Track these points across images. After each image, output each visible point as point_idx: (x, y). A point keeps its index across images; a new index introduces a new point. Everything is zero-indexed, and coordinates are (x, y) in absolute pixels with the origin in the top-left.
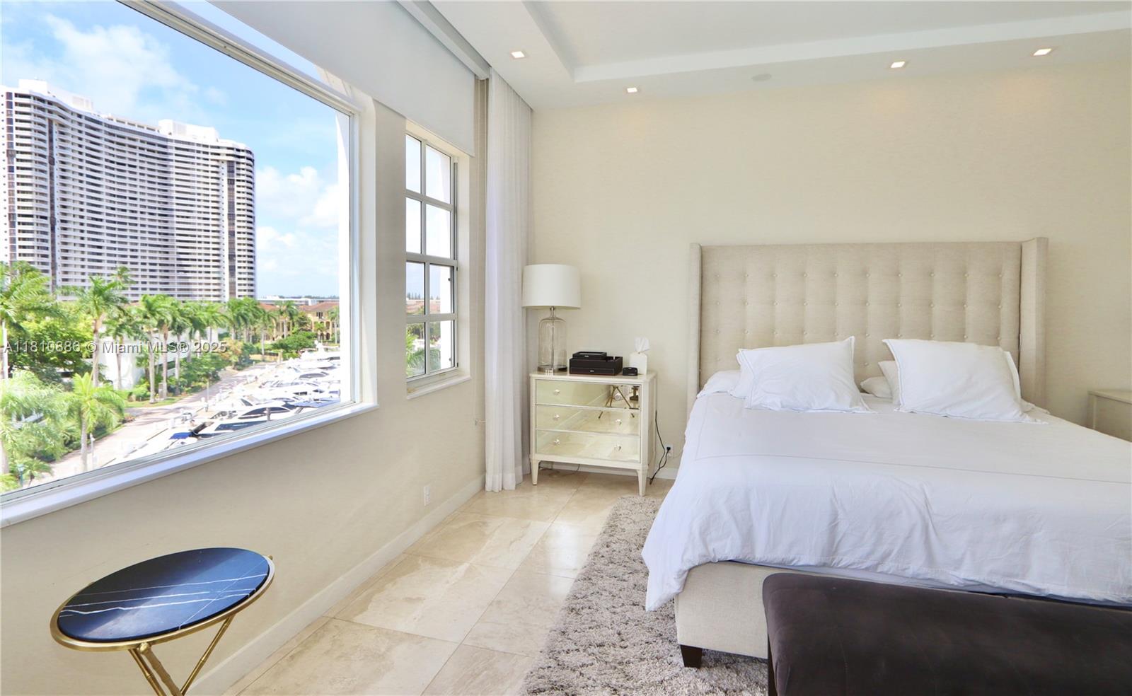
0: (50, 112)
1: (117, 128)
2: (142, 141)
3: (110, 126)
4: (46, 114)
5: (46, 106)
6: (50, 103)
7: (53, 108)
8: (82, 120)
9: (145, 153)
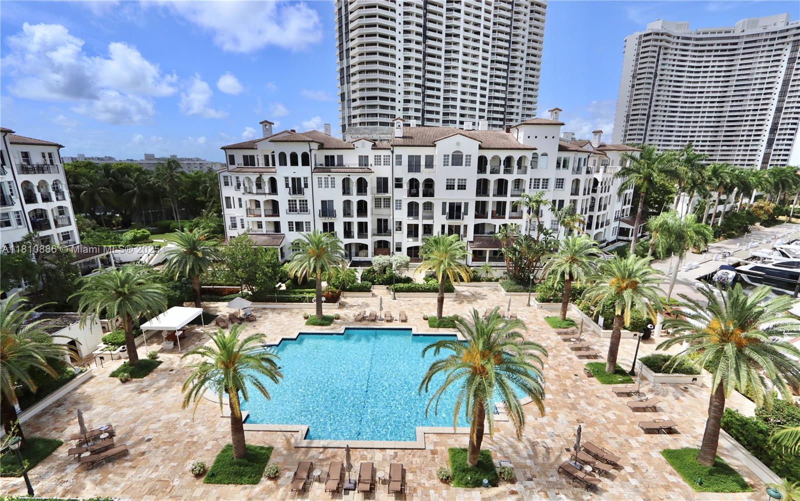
0: (661, 41)
1: (701, 39)
2: (718, 45)
3: (697, 39)
4: (659, 43)
5: (660, 37)
6: (662, 34)
7: (665, 37)
8: (680, 41)
9: (719, 53)
